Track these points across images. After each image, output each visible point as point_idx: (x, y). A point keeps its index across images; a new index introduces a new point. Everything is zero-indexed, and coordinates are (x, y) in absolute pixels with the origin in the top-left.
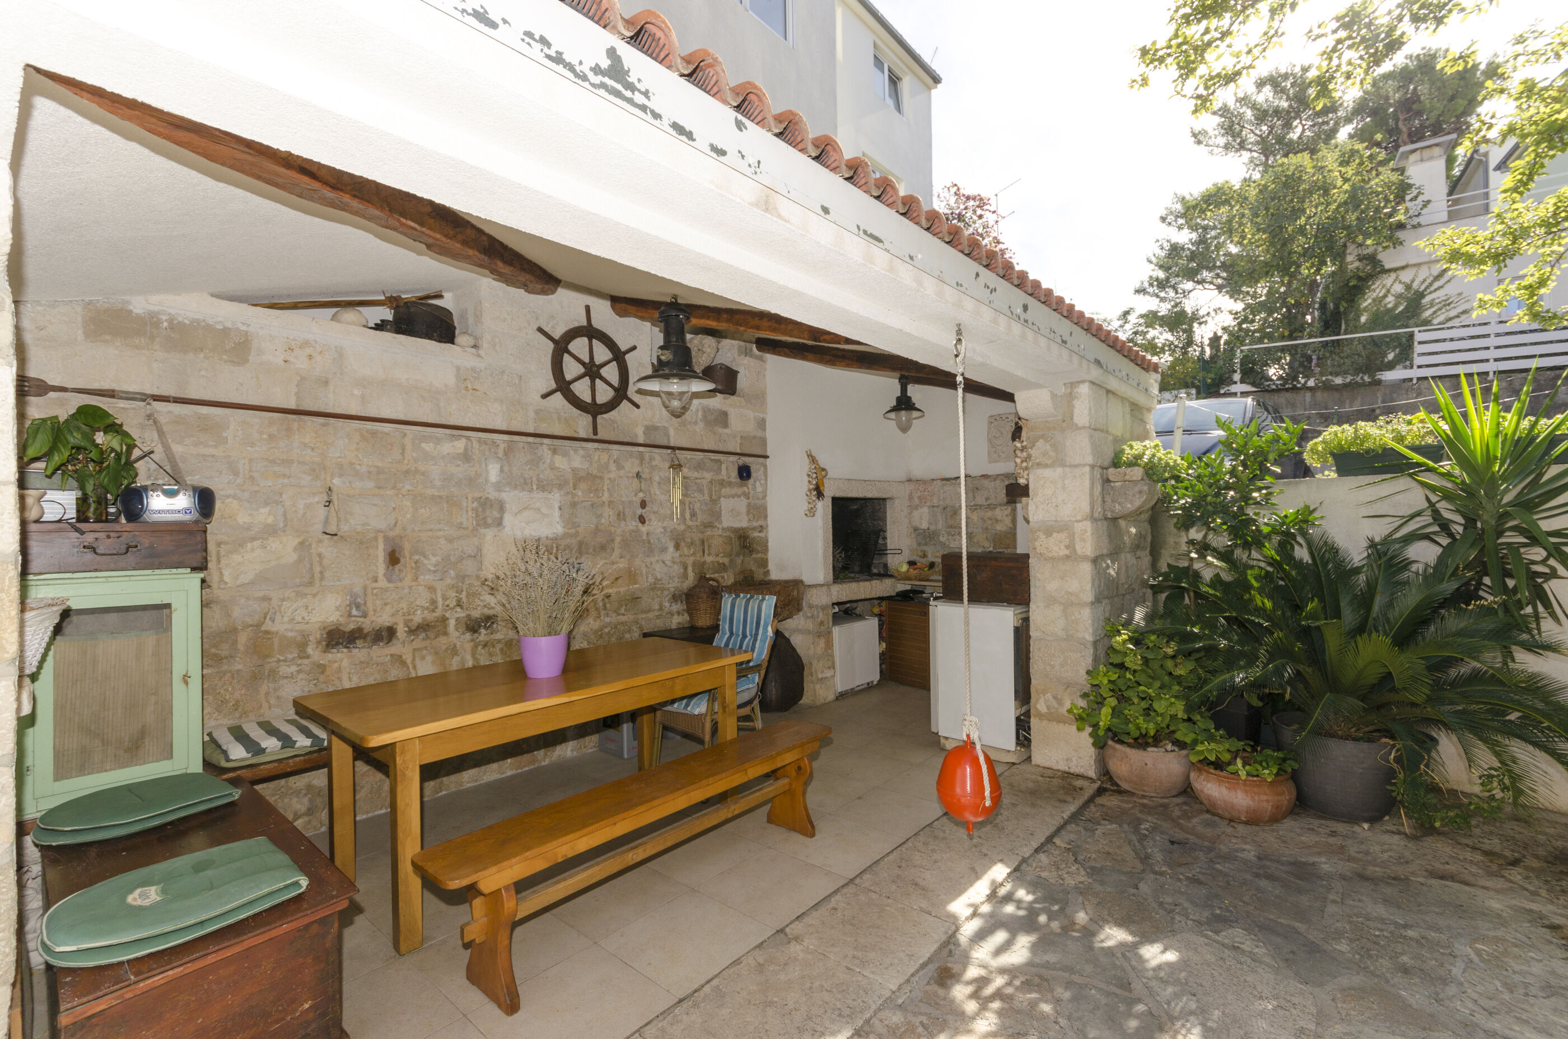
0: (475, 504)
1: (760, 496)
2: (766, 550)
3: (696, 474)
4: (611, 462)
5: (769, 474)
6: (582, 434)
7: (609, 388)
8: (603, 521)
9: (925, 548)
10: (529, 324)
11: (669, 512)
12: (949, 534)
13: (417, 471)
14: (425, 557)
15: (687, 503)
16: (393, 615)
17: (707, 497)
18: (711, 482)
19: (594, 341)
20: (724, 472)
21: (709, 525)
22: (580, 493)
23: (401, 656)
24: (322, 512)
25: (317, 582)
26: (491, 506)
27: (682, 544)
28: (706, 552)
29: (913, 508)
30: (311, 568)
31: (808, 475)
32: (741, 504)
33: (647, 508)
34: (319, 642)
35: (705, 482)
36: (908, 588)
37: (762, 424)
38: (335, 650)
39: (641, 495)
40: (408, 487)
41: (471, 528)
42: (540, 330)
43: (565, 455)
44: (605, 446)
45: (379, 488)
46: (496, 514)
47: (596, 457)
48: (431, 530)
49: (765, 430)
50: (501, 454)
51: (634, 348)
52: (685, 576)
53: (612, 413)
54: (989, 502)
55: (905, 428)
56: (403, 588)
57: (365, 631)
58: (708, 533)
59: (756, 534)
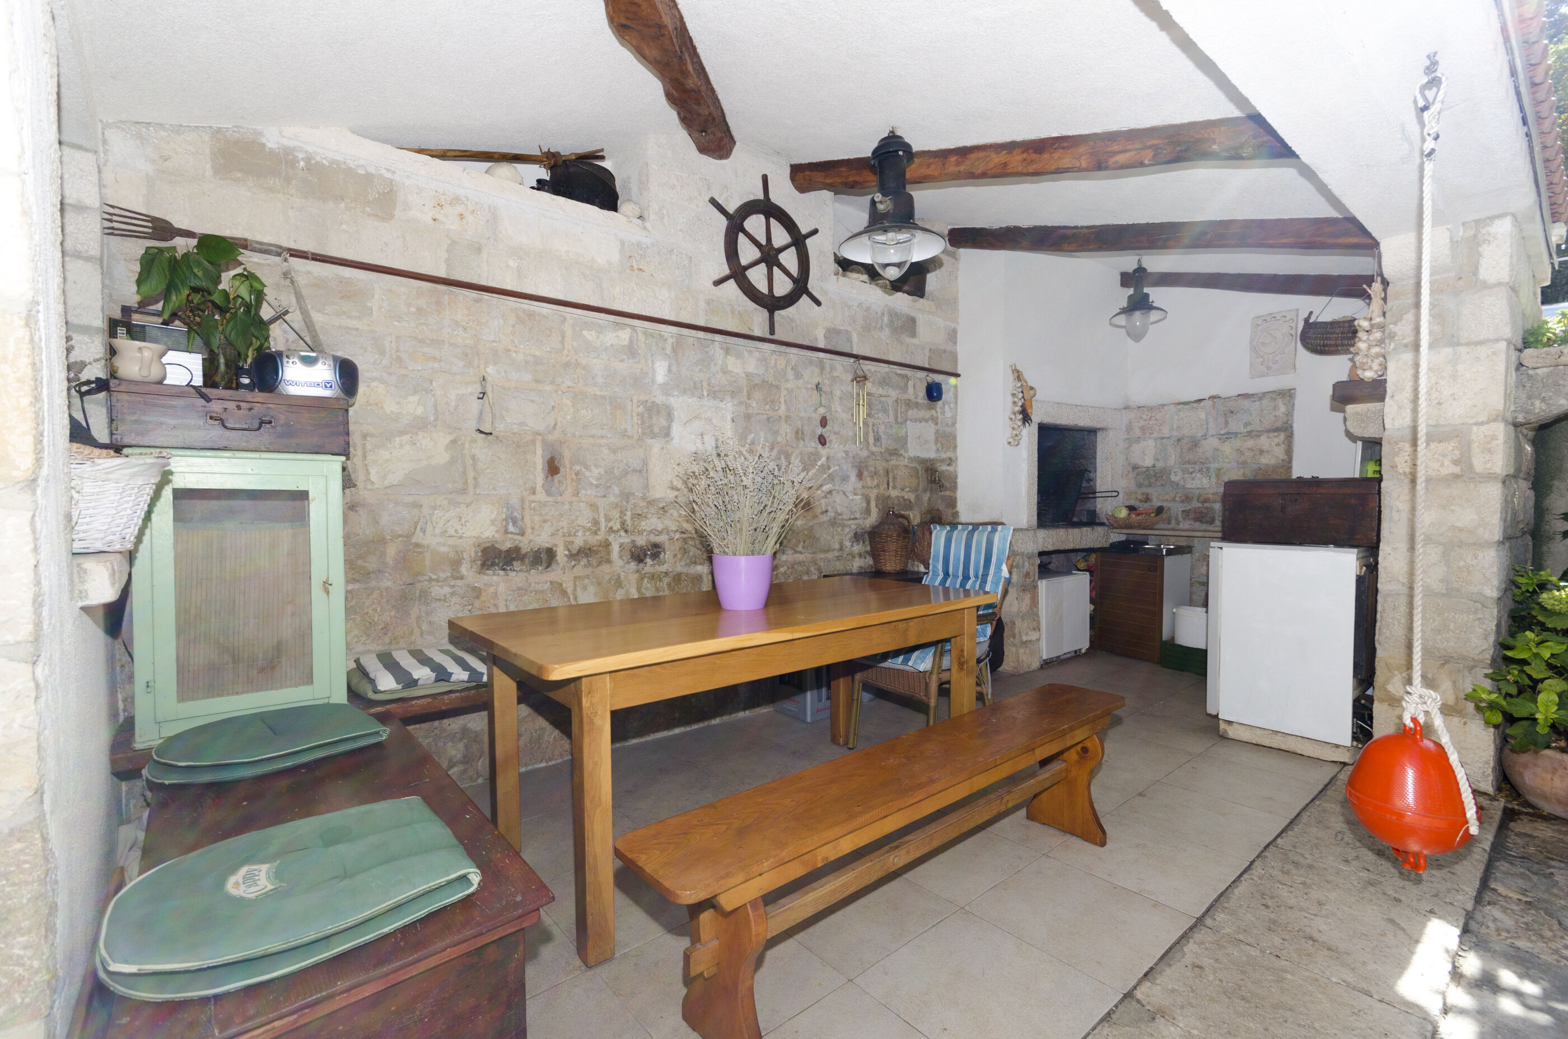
0: (641, 409)
1: (950, 423)
2: (954, 487)
3: (881, 391)
4: (789, 368)
5: (959, 396)
6: (757, 333)
7: (787, 279)
8: (779, 439)
9: (1149, 490)
10: (700, 195)
11: (851, 434)
12: (1184, 471)
13: (578, 364)
14: (586, 468)
15: (871, 425)
16: (552, 535)
17: (892, 419)
18: (897, 401)
19: (772, 220)
20: (911, 390)
21: (894, 453)
22: (754, 404)
23: (561, 585)
24: (475, 405)
25: (471, 489)
26: (658, 412)
27: (865, 473)
28: (891, 484)
29: (1131, 441)
30: (464, 473)
31: (1014, 395)
32: (929, 431)
33: (827, 427)
34: (473, 561)
35: (890, 401)
36: (1123, 538)
37: (952, 336)
38: (491, 572)
39: (822, 411)
40: (568, 383)
41: (636, 437)
42: (713, 202)
43: (739, 356)
44: (783, 348)
45: (537, 381)
46: (663, 422)
47: (773, 362)
48: (592, 436)
49: (955, 343)
50: (668, 351)
51: (815, 232)
52: (868, 511)
53: (791, 310)
54: (1249, 429)
55: (1137, 336)
56: (563, 503)
57: (523, 552)
58: (893, 462)
59: (944, 468)
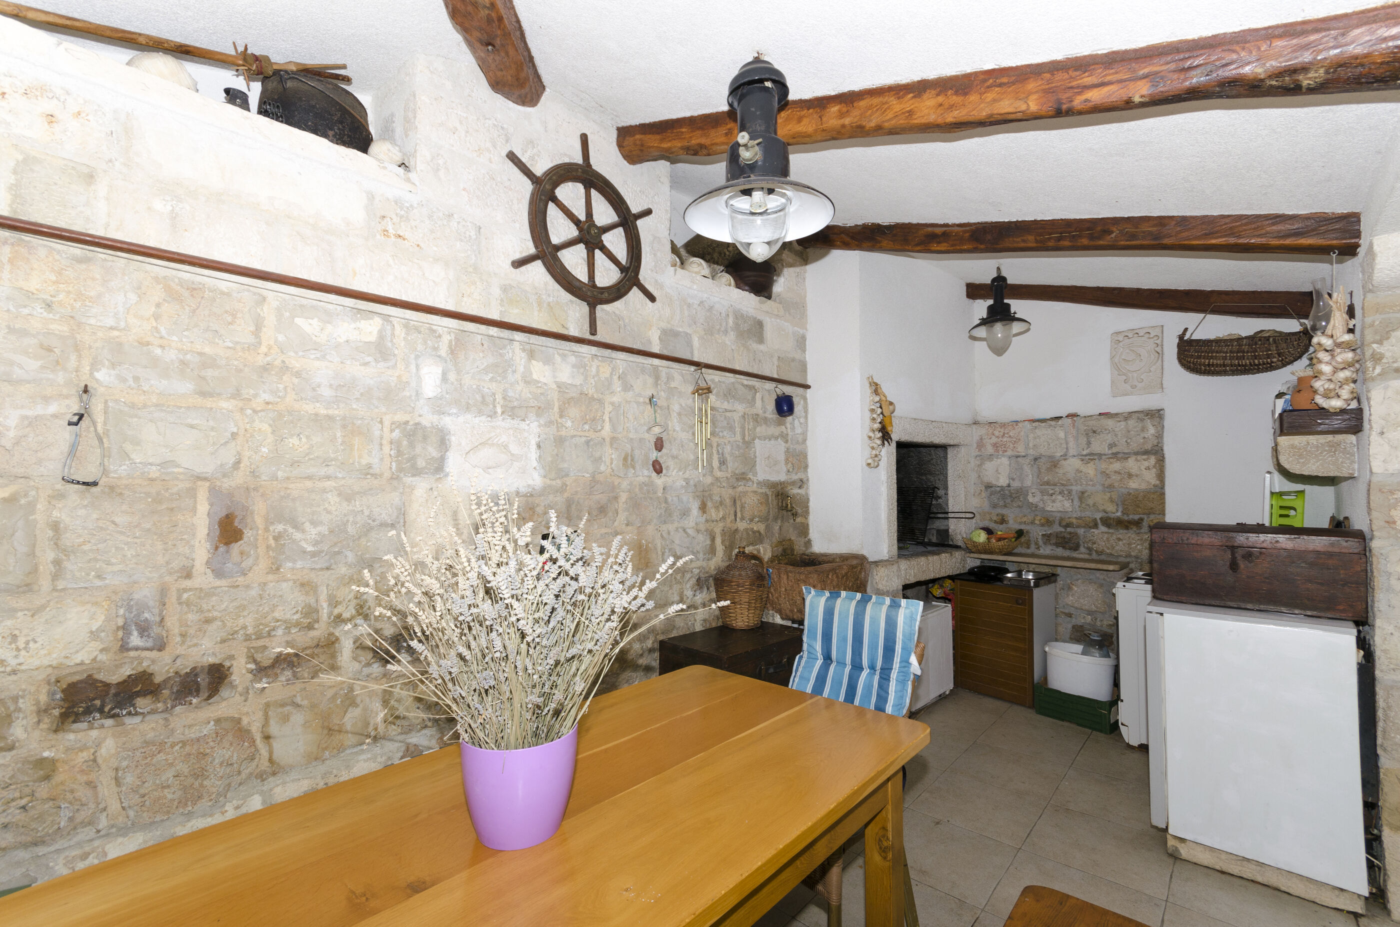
0: (396, 434)
1: (800, 440)
2: (806, 513)
3: (726, 405)
4: (615, 378)
5: (810, 409)
6: (573, 332)
7: (613, 266)
8: (603, 468)
9: (1004, 511)
10: (495, 146)
11: (692, 457)
12: (1043, 492)
13: (285, 368)
14: (296, 527)
15: (715, 445)
16: (223, 641)
17: (738, 437)
18: (743, 417)
19: (593, 192)
20: (759, 403)
21: (742, 477)
22: (569, 424)
23: (239, 721)
24: (66, 434)
25: (45, 583)
26: (425, 438)
27: (709, 504)
28: (739, 515)
29: (983, 459)
30: (32, 554)
31: (872, 411)
32: (778, 449)
33: (664, 450)
34: (42, 712)
35: (736, 417)
36: (978, 563)
37: (801, 343)
38: (84, 725)
39: (657, 430)
40: (267, 397)
41: (387, 474)
42: (512, 157)
43: (548, 361)
44: (608, 352)
45: (203, 394)
46: (433, 452)
47: (594, 370)
48: (310, 478)
49: (804, 351)
50: (444, 351)
51: (648, 212)
52: (712, 550)
53: (618, 304)
54: (1114, 450)
55: (999, 350)
56: (248, 587)
57: (158, 679)
58: (741, 489)
59: (795, 491)
